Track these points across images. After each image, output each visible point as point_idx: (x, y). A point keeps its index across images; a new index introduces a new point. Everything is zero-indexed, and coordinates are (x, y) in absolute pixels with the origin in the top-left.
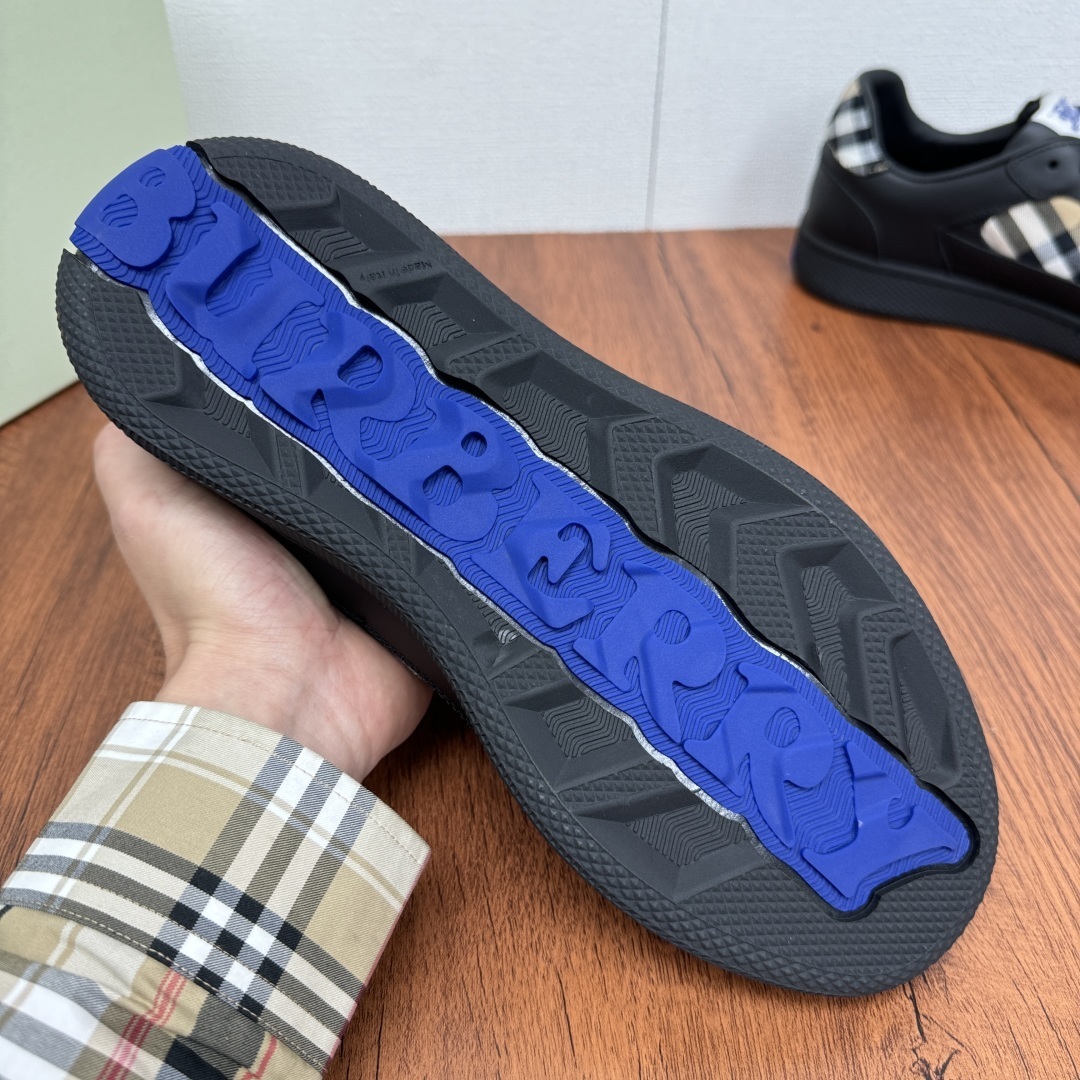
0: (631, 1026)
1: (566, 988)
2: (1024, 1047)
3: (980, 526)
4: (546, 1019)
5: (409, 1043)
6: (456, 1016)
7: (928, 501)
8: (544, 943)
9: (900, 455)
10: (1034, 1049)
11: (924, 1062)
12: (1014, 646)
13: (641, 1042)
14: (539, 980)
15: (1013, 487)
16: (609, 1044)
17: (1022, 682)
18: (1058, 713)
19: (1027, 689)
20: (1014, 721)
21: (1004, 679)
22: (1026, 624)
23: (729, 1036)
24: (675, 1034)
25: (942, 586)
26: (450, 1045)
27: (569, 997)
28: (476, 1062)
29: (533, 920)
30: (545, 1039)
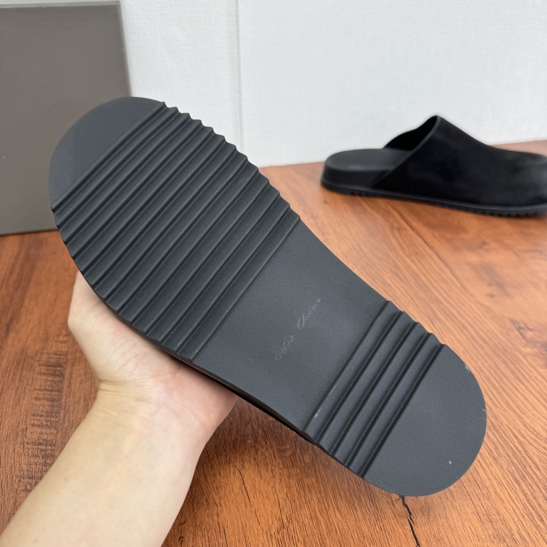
0: (274, 487)
1: (244, 476)
3: (401, 275)
4: (236, 490)
6: (197, 494)
7: (379, 267)
8: (232, 460)
9: (365, 250)
13: (278, 493)
14: (232, 475)
15: (414, 258)
16: (265, 496)
22: (424, 311)
23: (315, 485)
24: (293, 487)
26: (195, 506)
27: (245, 479)
28: (207, 511)
29: (227, 452)
30: (237, 498)
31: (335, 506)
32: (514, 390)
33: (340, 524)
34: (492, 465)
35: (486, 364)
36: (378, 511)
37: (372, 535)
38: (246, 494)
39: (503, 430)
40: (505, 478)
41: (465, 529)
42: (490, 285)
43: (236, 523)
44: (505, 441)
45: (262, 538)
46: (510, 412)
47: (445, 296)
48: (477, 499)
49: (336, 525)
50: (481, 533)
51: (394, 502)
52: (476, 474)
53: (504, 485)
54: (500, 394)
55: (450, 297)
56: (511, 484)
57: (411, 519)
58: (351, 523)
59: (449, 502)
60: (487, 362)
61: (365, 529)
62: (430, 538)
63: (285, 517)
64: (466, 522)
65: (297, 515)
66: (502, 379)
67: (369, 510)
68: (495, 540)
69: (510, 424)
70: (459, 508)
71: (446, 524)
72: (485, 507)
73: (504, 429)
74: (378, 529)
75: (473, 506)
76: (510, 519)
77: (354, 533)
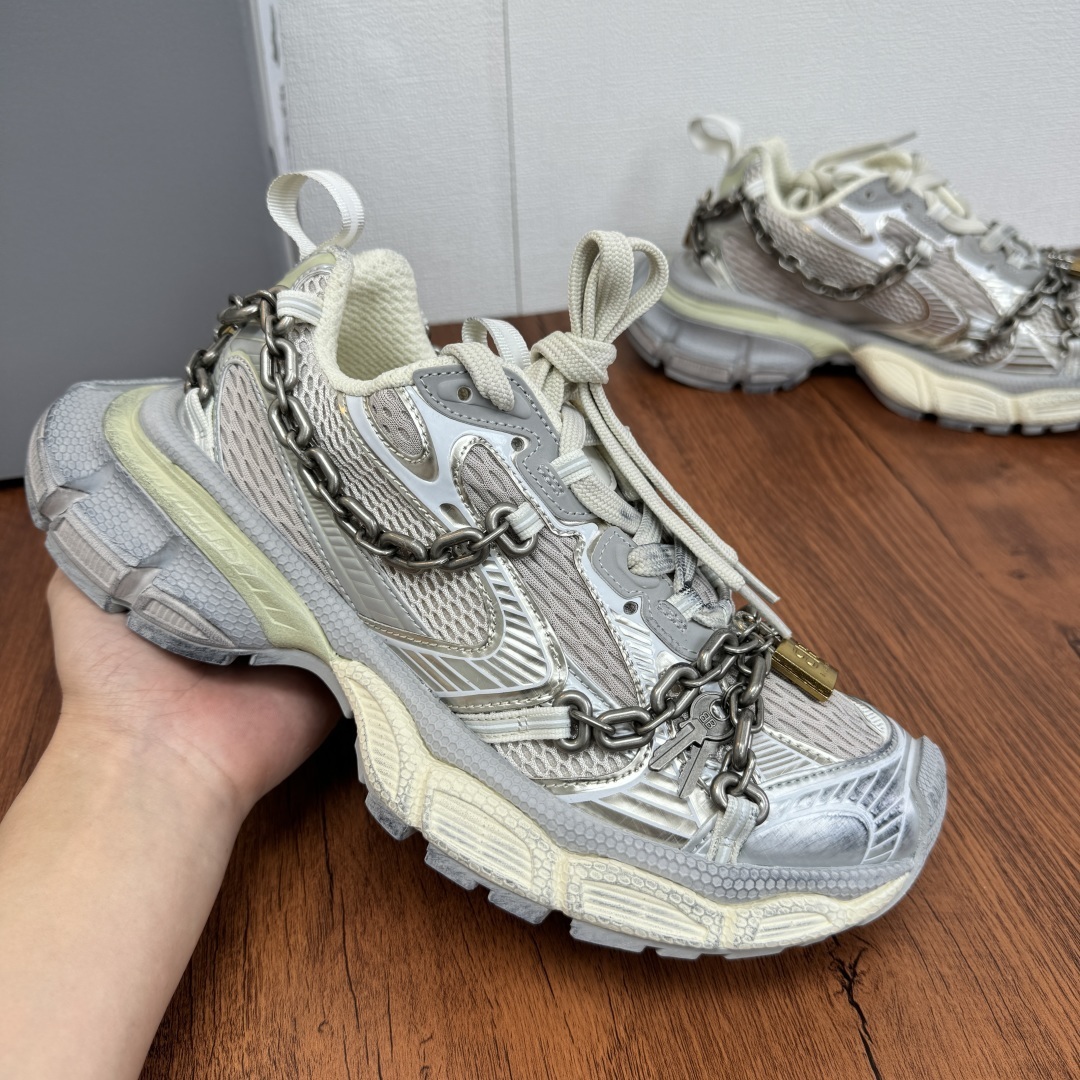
0: (598, 968)
1: (541, 947)
2: (917, 937)
3: (839, 534)
4: (527, 974)
5: (414, 1009)
6: (451, 982)
7: (794, 518)
9: (767, 483)
10: (926, 938)
11: (840, 961)
12: (877, 627)
13: (607, 980)
14: (517, 944)
15: (865, 499)
16: (582, 986)
17: (887, 655)
18: (919, 676)
19: (891, 661)
20: (883, 686)
21: (872, 654)
22: (886, 610)
25: (813, 585)
26: (449, 1005)
27: (544, 953)
28: (473, 1015)
30: (528, 990)
31: (717, 1007)
32: (1066, 770)
33: (727, 1041)
34: (1022, 924)
35: (1010, 717)
36: (802, 1016)
37: (790, 1064)
38: (546, 982)
39: (1043, 853)
40: (1049, 949)
41: (972, 1052)
42: (1015, 552)
43: (528, 1038)
44: (1048, 874)
45: (578, 1069)
46: (1058, 816)
47: (927, 575)
48: (994, 992)
49: (721, 1045)
50: (1003, 1060)
51: (833, 997)
52: (992, 941)
53: (1046, 963)
54: (1038, 778)
55: (938, 579)
56: (1062, 962)
57: (866, 1033)
58: (749, 1038)
59: (938, 998)
60: (1011, 712)
61: (777, 1051)
62: (903, 1070)
63: (622, 1028)
64: (974, 1038)
65: (645, 1023)
66: (1042, 749)
67: (784, 1013)
68: (1030, 1075)
69: (1059, 841)
70: (959, 1009)
71: (934, 1041)
72: (1010, 1007)
73: (1046, 850)
74: (802, 1052)
75: (986, 1006)
76: (1060, 1031)
77: (755, 1059)
